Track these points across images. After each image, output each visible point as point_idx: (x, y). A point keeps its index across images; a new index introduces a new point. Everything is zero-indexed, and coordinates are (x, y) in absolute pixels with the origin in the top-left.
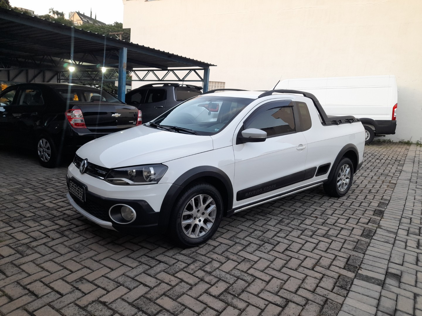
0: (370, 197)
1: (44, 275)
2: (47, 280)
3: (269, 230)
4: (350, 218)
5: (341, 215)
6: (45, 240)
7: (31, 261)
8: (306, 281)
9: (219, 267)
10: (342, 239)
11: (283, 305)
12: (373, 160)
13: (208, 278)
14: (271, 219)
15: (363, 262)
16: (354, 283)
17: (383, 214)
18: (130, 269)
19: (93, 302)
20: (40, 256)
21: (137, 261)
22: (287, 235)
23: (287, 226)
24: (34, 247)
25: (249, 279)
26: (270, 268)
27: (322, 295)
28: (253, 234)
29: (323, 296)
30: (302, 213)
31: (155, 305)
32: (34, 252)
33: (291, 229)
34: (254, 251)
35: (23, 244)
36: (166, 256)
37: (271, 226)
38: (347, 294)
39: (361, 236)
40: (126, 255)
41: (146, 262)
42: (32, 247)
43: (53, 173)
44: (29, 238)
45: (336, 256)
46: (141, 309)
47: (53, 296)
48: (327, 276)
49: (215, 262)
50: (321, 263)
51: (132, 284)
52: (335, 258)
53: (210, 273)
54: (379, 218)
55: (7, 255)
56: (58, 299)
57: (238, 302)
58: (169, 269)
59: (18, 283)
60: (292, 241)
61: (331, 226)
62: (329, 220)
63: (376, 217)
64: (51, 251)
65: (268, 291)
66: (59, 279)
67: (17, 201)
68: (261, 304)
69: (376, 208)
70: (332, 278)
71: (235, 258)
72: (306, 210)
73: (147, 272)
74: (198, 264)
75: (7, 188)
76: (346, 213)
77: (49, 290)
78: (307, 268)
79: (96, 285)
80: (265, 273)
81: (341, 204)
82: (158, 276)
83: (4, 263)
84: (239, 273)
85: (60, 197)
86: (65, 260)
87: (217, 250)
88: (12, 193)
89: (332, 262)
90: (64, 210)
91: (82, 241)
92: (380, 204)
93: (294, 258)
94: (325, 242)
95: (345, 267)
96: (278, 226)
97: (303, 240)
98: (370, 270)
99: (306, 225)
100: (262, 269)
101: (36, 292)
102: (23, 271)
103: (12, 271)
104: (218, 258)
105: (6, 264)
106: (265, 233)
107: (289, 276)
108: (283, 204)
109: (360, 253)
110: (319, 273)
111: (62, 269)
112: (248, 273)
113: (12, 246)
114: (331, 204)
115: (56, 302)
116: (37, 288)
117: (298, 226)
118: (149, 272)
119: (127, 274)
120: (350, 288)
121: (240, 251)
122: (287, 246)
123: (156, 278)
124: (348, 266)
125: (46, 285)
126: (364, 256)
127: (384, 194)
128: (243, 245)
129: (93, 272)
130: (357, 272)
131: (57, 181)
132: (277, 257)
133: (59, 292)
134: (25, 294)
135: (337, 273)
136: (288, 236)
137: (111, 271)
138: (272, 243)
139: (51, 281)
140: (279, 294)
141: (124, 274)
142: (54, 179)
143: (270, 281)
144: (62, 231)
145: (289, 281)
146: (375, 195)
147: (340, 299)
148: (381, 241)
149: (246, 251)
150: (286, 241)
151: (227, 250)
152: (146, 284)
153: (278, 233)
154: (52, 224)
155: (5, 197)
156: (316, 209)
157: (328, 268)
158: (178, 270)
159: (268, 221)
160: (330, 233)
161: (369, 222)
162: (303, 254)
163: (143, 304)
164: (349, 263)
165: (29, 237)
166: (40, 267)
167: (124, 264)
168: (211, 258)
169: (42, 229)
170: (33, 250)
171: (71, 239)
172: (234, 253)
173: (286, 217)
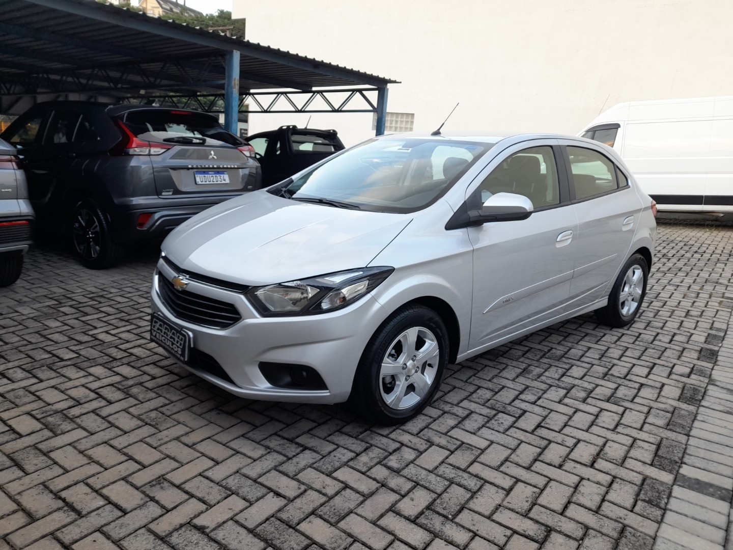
0: (689, 324)
1: (92, 473)
2: (96, 482)
3: (504, 387)
4: (655, 364)
5: (639, 359)
6: (95, 405)
7: (70, 444)
8: (581, 488)
9: (415, 460)
10: (644, 405)
11: (540, 537)
12: (688, 255)
13: (394, 481)
14: (507, 365)
15: (688, 451)
16: (673, 494)
17: (717, 357)
18: (249, 461)
19: (182, 526)
20: (85, 434)
21: (262, 445)
22: (539, 398)
23: (538, 380)
24: (76, 417)
25: (472, 483)
26: (510, 462)
27: (614, 518)
28: (474, 395)
29: (616, 521)
30: (565, 354)
31: (297, 534)
32: (76, 426)
33: (546, 385)
34: (479, 429)
35: (56, 412)
36: (315, 436)
37: (507, 379)
38: (663, 516)
39: (679, 400)
40: (241, 433)
41: (278, 448)
42: (71, 417)
43: (112, 279)
44: (66, 399)
45: (635, 439)
46: (270, 542)
47: (109, 513)
48: (621, 479)
49: (407, 449)
50: (607, 454)
51: (254, 492)
52: (633, 443)
53: (397, 472)
54: (710, 365)
55: (28, 433)
56: (117, 519)
57: (454, 530)
58: (321, 462)
59: (46, 487)
60: (548, 409)
61: (620, 381)
62: (615, 368)
63: (703, 364)
64: (106, 425)
65: (509, 509)
66: (119, 480)
67: (48, 331)
68: (499, 534)
69: (702, 345)
70: (631, 484)
71: (443, 441)
72: (570, 349)
73: (281, 468)
74: (375, 453)
75: (32, 306)
76: (647, 355)
77: (101, 502)
78: (580, 463)
79: (187, 492)
80: (501, 472)
81: (635, 338)
82: (301, 476)
83: (22, 447)
84: (453, 471)
85: (124, 323)
86: (131, 442)
87: (408, 425)
88: (39, 316)
89: (628, 452)
90: (131, 347)
91: (162, 407)
92: (709, 338)
93: (554, 442)
94: (611, 411)
95: (653, 461)
96: (521, 379)
97: (570, 407)
98: (702, 468)
99: (573, 377)
100: (496, 463)
101: (78, 506)
102: (56, 463)
103: (34, 462)
104: (411, 442)
105: (25, 448)
106: (496, 393)
107: (547, 479)
109: (680, 433)
110: (604, 474)
111: (127, 461)
112: (469, 473)
113: (36, 416)
114: (617, 338)
115: (113, 524)
116: (79, 496)
117: (559, 380)
118: (284, 468)
119: (244, 471)
120: (667, 504)
121: (453, 428)
122: (540, 418)
123: (298, 481)
124: (658, 460)
125: (96, 492)
126: (688, 439)
127: (715, 319)
128: (457, 416)
129: (183, 466)
130: (678, 471)
131: (119, 294)
132: (522, 442)
133: (119, 505)
134: (59, 509)
135: (639, 473)
136: (541, 401)
137: (215, 465)
138: (511, 413)
139: (105, 484)
140: (531, 515)
141: (238, 472)
142: (113, 290)
143: (511, 489)
144: (126, 386)
145: (548, 489)
146: (698, 321)
147: (648, 527)
148: (717, 410)
149: (463, 427)
150: (537, 409)
151: (427, 427)
152: (280, 491)
153: (521, 392)
154: (109, 373)
155: (27, 323)
156: (589, 348)
157: (622, 464)
158: (339, 465)
159: (501, 371)
160: (620, 393)
161: (691, 373)
162: (572, 435)
163: (275, 531)
164: (660, 453)
165: (67, 397)
166: (85, 455)
167: (238, 452)
168: (399, 442)
169: (91, 382)
170: (74, 422)
171: (142, 403)
172: (441, 433)
173: (535, 362)
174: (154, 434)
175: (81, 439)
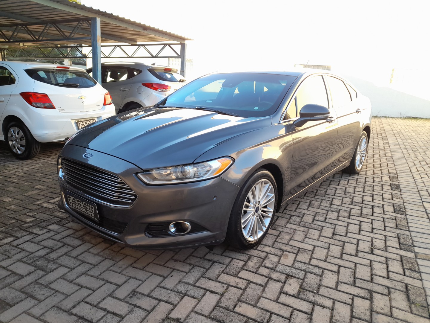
1: (86, 294)
2: (92, 300)
3: (304, 214)
4: (373, 194)
5: (364, 192)
6: (65, 250)
8: (374, 266)
9: (279, 261)
10: (380, 217)
11: (368, 297)
13: (274, 275)
14: (300, 202)
15: (413, 240)
16: (419, 264)
17: (400, 188)
18: (184, 274)
19: (163, 320)
20: (67, 270)
22: (326, 218)
23: (320, 208)
24: (55, 260)
25: (316, 270)
26: (330, 256)
28: (291, 221)
29: (400, 282)
30: (326, 193)
31: (236, 315)
32: (58, 265)
33: (325, 211)
34: (304, 239)
36: (215, 254)
37: (303, 209)
38: (421, 276)
39: (395, 213)
40: (169, 258)
41: (197, 264)
45: (385, 236)
46: (223, 322)
47: (112, 319)
48: (390, 258)
49: (271, 256)
50: (376, 245)
51: (199, 293)
52: (385, 238)
53: (273, 269)
54: (399, 193)
57: (322, 299)
58: (228, 269)
59: (59, 308)
60: (334, 224)
61: (361, 205)
62: (354, 198)
63: (395, 192)
65: (344, 283)
66: (107, 297)
68: (346, 298)
69: (389, 182)
70: (396, 261)
71: (288, 248)
72: (327, 189)
73: (205, 276)
74: (255, 260)
76: (366, 190)
77: (103, 313)
79: (155, 299)
81: (356, 181)
82: (220, 279)
83: (27, 284)
84: (303, 265)
92: (391, 178)
93: (346, 242)
94: (365, 222)
95: (400, 247)
98: (425, 247)
100: (323, 258)
103: (42, 292)
105: (30, 284)
107: (354, 263)
109: (405, 230)
110: (380, 257)
111: (105, 283)
112: (312, 265)
113: (27, 261)
114: (347, 182)
116: (85, 311)
117: (330, 207)
118: (207, 275)
119: (184, 280)
120: (419, 269)
122: (333, 230)
123: (220, 282)
124: (402, 246)
125: (95, 306)
126: (410, 233)
127: (388, 168)
129: (143, 282)
130: (414, 251)
131: (43, 177)
132: (330, 244)
133: (115, 313)
135: (397, 254)
136: (327, 220)
137: (164, 279)
138: (316, 229)
139: (99, 301)
140: (357, 285)
141: (180, 281)
143: (339, 271)
146: (381, 170)
147: (418, 283)
148: (415, 216)
149: (295, 239)
150: (328, 225)
152: (212, 290)
154: (63, 228)
157: (386, 250)
158: (239, 270)
159: (298, 205)
160: (365, 211)
161: (392, 197)
162: (353, 237)
163: (223, 315)
164: (401, 242)
166: (74, 284)
168: (265, 252)
169: (54, 236)
170: (56, 263)
171: (96, 245)
172: (285, 244)
174: (114, 264)
175: (66, 273)
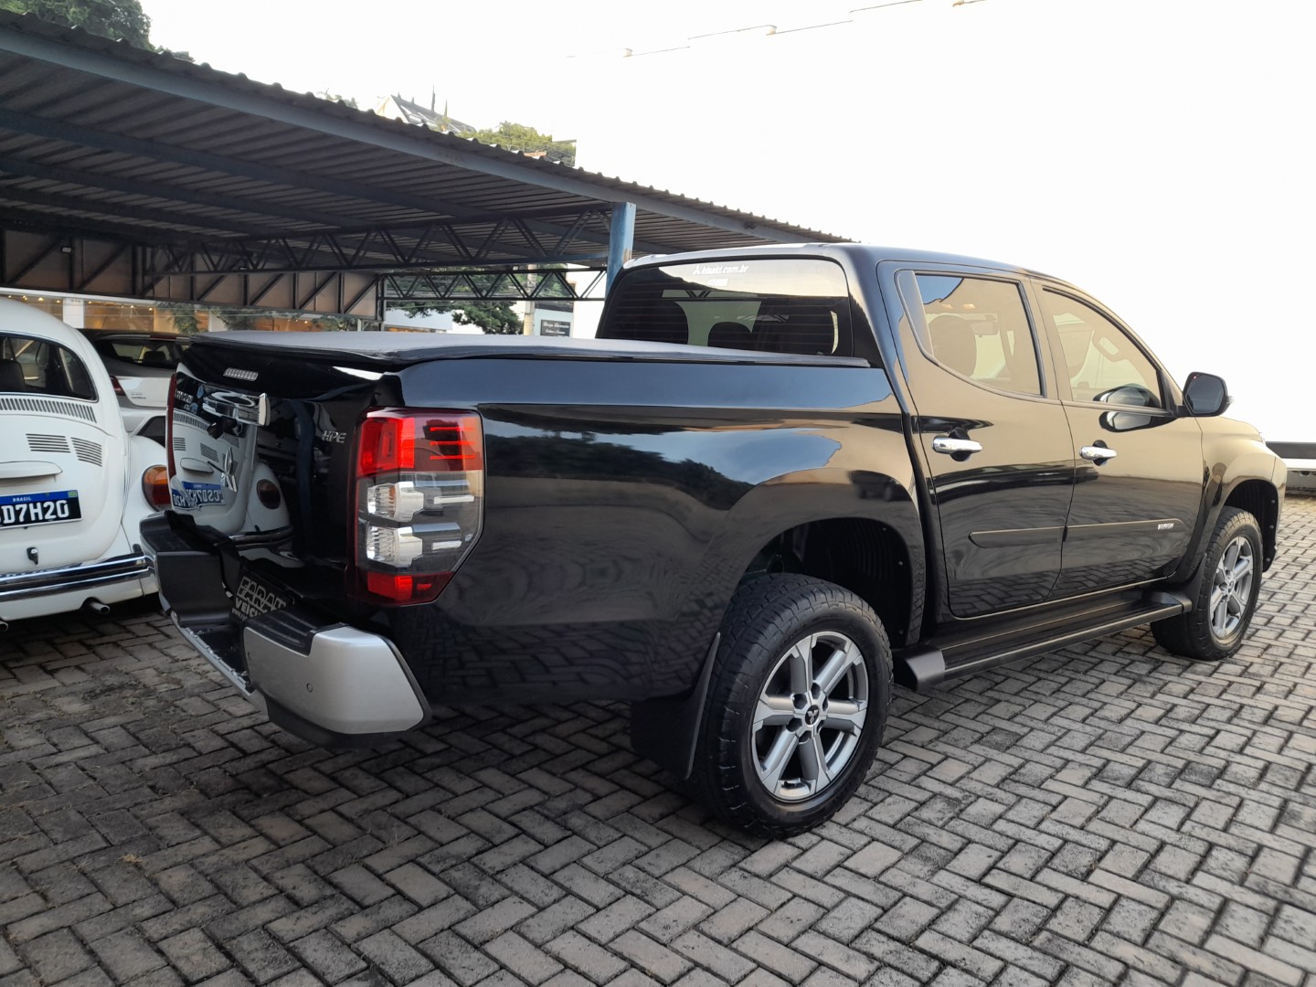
3: (1260, 848)
14: (1242, 800)
21: (859, 951)
28: (1211, 862)
36: (950, 937)
37: (1257, 828)
49: (1142, 977)
55: (429, 902)
71: (1204, 963)
83: (431, 931)
86: (618, 931)
87: (1116, 922)
90: (529, 731)
91: (637, 857)
96: (1283, 830)
103: (467, 963)
104: (1142, 962)
105: (438, 933)
106: (1253, 859)
108: (1250, 739)
113: (430, 867)
121: (1208, 934)
128: (1202, 906)
149: (1228, 933)
151: (1155, 927)
166: (547, 953)
167: (821, 964)
168: (1119, 960)
169: (493, 802)
170: (498, 881)
171: (599, 848)
172: (1191, 944)
173: (1293, 794)
174: (650, 915)
175: (526, 919)
